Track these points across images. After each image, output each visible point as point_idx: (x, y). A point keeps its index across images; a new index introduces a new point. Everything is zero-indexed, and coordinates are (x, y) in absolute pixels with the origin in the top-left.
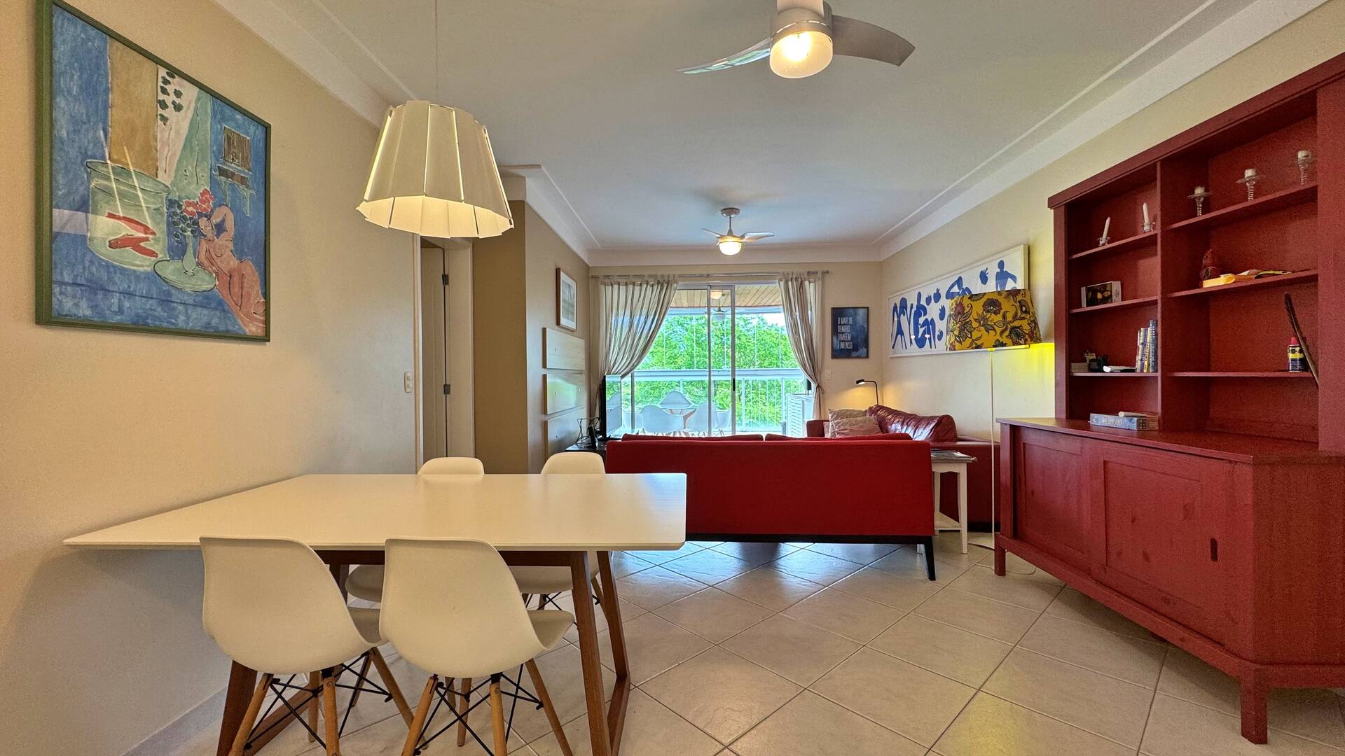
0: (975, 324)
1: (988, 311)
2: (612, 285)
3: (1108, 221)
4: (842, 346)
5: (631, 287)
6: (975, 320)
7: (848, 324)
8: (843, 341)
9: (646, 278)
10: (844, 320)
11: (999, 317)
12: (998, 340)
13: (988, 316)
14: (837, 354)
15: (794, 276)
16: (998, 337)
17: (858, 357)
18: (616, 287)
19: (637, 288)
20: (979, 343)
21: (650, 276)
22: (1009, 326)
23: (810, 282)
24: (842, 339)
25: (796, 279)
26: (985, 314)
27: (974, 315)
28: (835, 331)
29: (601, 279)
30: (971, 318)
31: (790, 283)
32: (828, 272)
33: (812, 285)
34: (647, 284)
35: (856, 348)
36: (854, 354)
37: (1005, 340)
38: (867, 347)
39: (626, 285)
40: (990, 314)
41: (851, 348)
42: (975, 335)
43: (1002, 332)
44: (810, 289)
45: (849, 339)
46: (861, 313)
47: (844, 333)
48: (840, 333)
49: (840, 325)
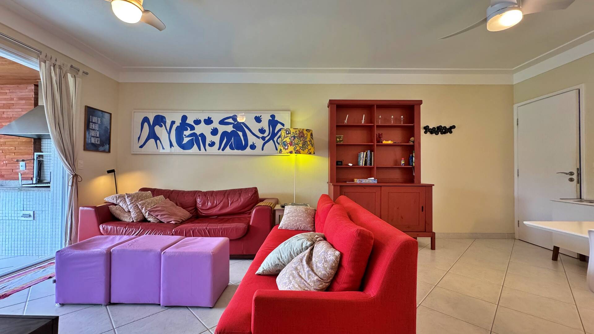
3: (348, 116)
4: (93, 141)
6: (309, 141)
7: (97, 124)
8: (93, 137)
10: (95, 119)
14: (89, 147)
17: (104, 151)
23: (71, 75)
24: (93, 135)
28: (87, 127)
32: (87, 74)
33: (73, 78)
35: (102, 144)
36: (101, 148)
38: (109, 144)
41: (99, 143)
44: (71, 81)
45: (98, 136)
46: (107, 116)
47: (94, 130)
48: (91, 129)
49: (92, 122)
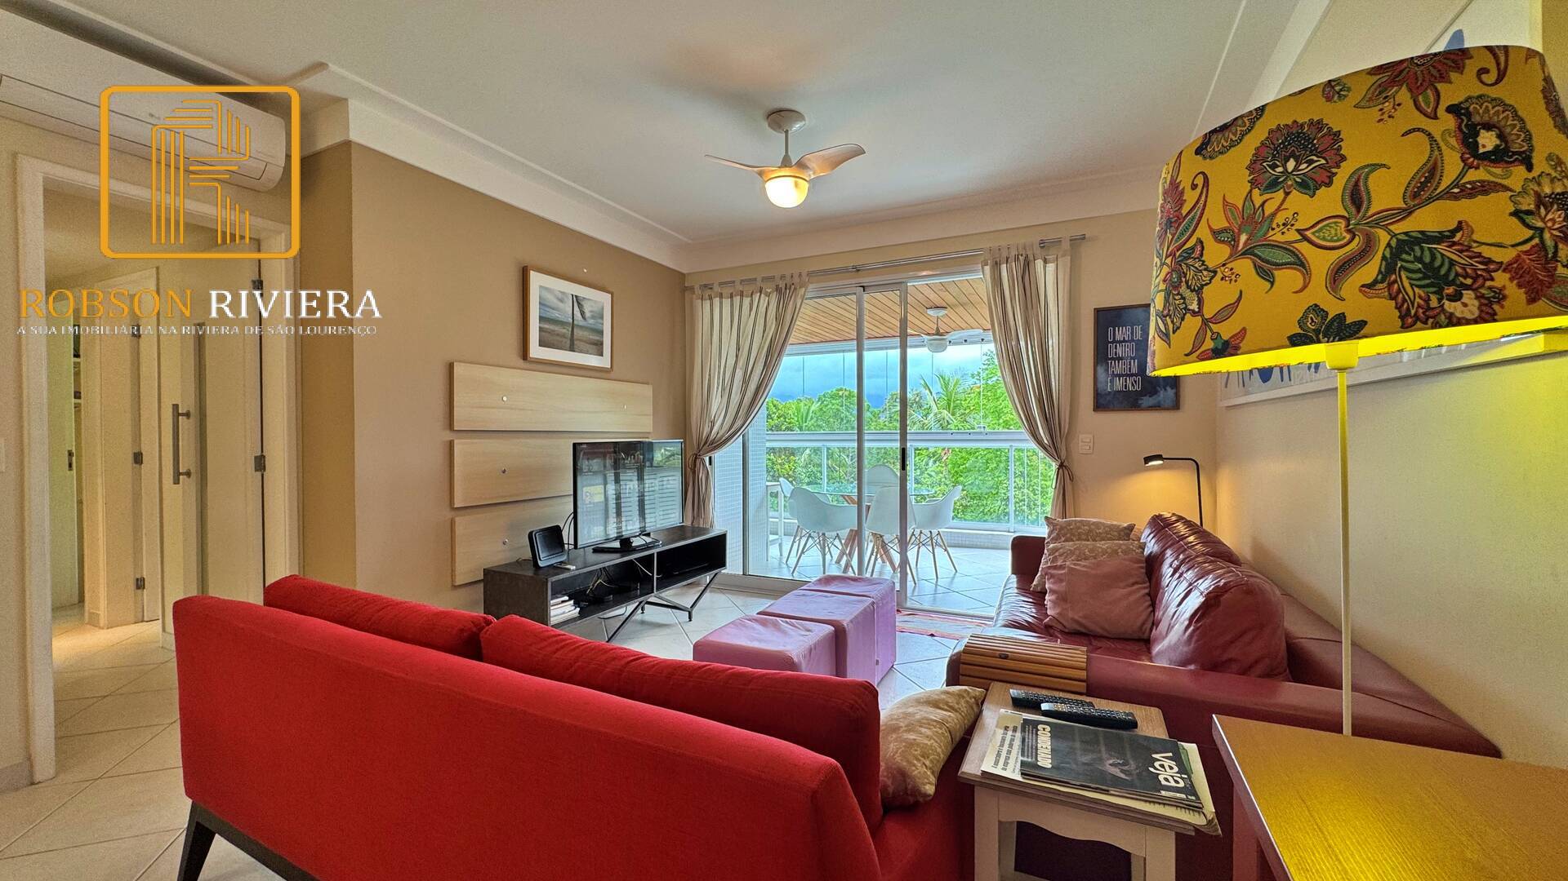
0: (1216, 253)
1: (1273, 185)
2: (711, 298)
4: (1119, 384)
5: (737, 299)
6: (1216, 234)
7: (1133, 340)
8: (1119, 376)
9: (759, 283)
10: (1121, 333)
11: (1330, 200)
12: (1316, 308)
13: (1269, 209)
14: (1102, 403)
15: (1013, 253)
16: (1318, 292)
17: (1157, 407)
18: (716, 301)
19: (747, 301)
20: (1226, 330)
21: (764, 279)
22: (1383, 237)
23: (1045, 261)
24: (1118, 371)
25: (1017, 259)
26: (1258, 199)
27: (1216, 218)
28: (1102, 355)
29: (698, 291)
30: (1203, 232)
31: (1004, 267)
32: (1083, 238)
33: (1051, 267)
34: (761, 292)
35: (1148, 389)
36: (1147, 401)
37: (1352, 303)
38: (1177, 386)
39: (731, 297)
40: (1280, 194)
41: (1137, 387)
42: (1216, 296)
43: (1339, 272)
44: (1048, 276)
45: (1134, 370)
47: (1119, 359)
48: (1112, 359)
49: (1114, 341)
